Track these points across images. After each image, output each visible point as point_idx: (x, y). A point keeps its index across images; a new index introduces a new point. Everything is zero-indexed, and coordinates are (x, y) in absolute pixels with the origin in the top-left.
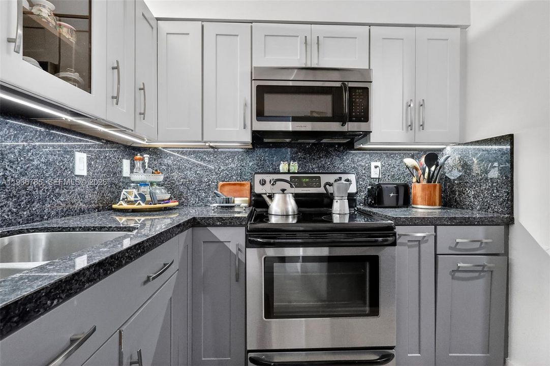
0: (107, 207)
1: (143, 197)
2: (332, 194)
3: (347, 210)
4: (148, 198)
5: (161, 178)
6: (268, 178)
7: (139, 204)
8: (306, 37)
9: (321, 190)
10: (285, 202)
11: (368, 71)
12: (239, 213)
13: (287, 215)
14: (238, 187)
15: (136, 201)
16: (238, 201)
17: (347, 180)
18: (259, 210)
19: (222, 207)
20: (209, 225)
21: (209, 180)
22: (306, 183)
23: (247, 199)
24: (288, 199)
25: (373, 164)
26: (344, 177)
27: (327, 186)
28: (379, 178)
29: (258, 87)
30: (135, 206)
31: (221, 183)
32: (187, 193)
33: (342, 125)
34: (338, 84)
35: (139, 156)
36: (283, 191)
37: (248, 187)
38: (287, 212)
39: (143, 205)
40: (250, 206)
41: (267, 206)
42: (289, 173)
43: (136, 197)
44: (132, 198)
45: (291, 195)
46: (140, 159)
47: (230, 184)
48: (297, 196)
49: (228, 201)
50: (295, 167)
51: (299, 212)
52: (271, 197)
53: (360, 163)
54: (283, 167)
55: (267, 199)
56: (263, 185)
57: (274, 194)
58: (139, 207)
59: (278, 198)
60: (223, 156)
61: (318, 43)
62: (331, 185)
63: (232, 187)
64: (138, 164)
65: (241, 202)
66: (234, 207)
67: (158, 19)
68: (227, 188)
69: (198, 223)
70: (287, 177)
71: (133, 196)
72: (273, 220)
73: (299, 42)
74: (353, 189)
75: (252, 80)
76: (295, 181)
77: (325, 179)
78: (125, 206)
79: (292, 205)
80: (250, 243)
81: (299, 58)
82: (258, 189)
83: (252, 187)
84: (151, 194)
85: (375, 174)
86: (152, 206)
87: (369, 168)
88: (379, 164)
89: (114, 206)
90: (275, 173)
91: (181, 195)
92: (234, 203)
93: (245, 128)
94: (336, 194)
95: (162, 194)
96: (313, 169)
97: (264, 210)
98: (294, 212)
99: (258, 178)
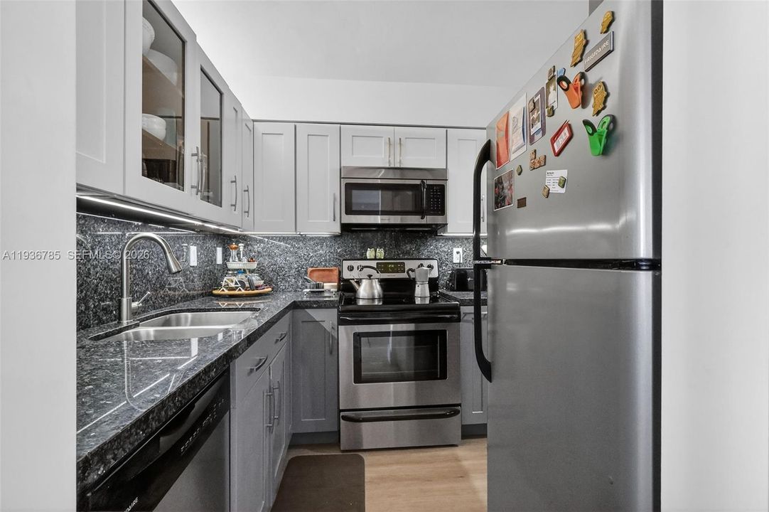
0: (208, 293)
1: (242, 284)
2: (414, 279)
3: (428, 294)
4: (247, 285)
5: (254, 266)
6: (355, 264)
7: (240, 290)
8: (389, 139)
9: (404, 275)
10: (371, 287)
11: (445, 170)
12: (330, 297)
13: (373, 299)
14: (327, 273)
15: (237, 288)
16: (327, 286)
17: (430, 266)
18: (347, 294)
19: (312, 292)
20: (307, 307)
21: (299, 266)
22: (391, 268)
23: (336, 284)
24: (374, 284)
25: (455, 250)
26: (426, 263)
27: (410, 272)
28: (460, 263)
29: (347, 185)
30: (236, 292)
31: (310, 269)
32: (277, 279)
33: (422, 218)
34: (418, 182)
35: (234, 245)
36: (370, 276)
37: (336, 273)
38: (373, 295)
39: (243, 291)
40: (338, 291)
41: (354, 291)
42: (375, 259)
43: (236, 283)
44: (233, 285)
45: (377, 280)
46: (235, 248)
47: (319, 270)
48: (382, 281)
49: (318, 286)
50: (381, 253)
51: (384, 295)
52: (359, 282)
53: (444, 249)
54: (370, 253)
55: (355, 285)
56: (351, 270)
57: (361, 279)
58: (240, 292)
59: (365, 283)
60: (312, 243)
61: (400, 144)
62: (413, 271)
63: (321, 273)
64: (234, 253)
65: (330, 287)
66: (323, 291)
67: (254, 121)
68: (316, 274)
69: (298, 306)
70: (374, 264)
71: (234, 283)
72: (361, 303)
73: (383, 141)
74: (435, 274)
75: (341, 178)
76: (381, 268)
77: (409, 264)
78: (226, 292)
79: (377, 289)
80: (342, 322)
81: (383, 156)
82: (347, 275)
83: (340, 273)
84: (250, 281)
85: (456, 258)
86: (251, 292)
87: (452, 254)
88: (460, 250)
89: (215, 292)
90: (362, 259)
91: (272, 280)
92: (323, 288)
93: (334, 220)
94: (418, 279)
95: (257, 281)
96: (398, 255)
97: (352, 294)
98: (380, 296)
99: (346, 264)
